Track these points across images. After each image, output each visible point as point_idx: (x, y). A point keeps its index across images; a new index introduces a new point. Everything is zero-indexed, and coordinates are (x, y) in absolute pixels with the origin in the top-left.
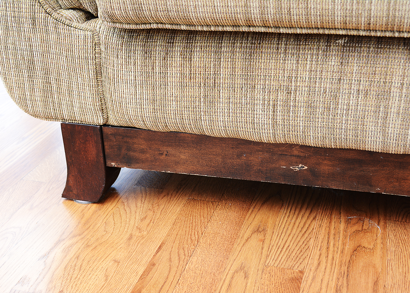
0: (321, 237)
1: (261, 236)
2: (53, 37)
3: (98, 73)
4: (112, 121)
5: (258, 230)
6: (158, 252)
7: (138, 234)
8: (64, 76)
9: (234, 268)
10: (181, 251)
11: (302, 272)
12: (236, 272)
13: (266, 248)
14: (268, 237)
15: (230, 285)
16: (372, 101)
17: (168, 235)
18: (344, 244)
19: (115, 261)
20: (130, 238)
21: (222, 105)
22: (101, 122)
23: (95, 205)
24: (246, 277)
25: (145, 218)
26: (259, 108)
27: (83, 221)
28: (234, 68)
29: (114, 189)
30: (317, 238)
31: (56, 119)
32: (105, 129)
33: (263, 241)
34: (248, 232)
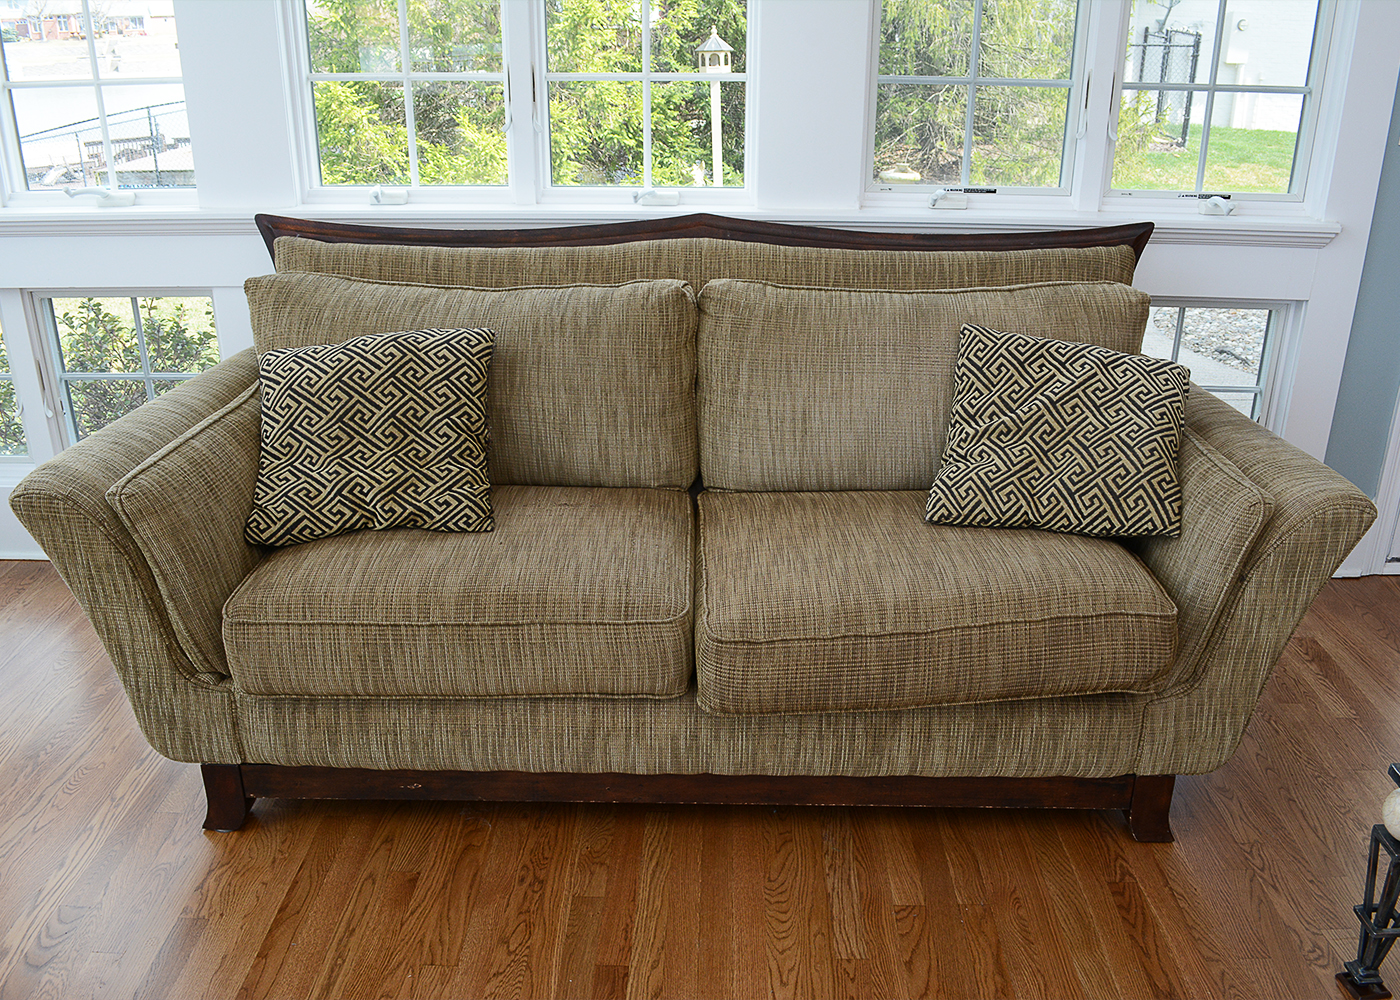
0: (439, 841)
1: (389, 846)
2: (192, 697)
3: (235, 725)
4: (250, 760)
5: (386, 841)
6: (299, 871)
7: (280, 857)
8: (204, 728)
9: (364, 876)
10: (320, 868)
11: (419, 873)
12: (366, 880)
13: (392, 856)
14: (395, 846)
15: (360, 891)
16: (458, 737)
17: (307, 855)
18: (457, 845)
19: (263, 883)
20: (273, 862)
21: (344, 746)
22: (239, 762)
23: (236, 833)
24: (374, 883)
25: (286, 840)
26: (374, 748)
27: (227, 851)
28: (350, 719)
29: (252, 813)
30: (436, 841)
31: (197, 761)
32: (243, 767)
33: (390, 850)
34: (378, 844)
